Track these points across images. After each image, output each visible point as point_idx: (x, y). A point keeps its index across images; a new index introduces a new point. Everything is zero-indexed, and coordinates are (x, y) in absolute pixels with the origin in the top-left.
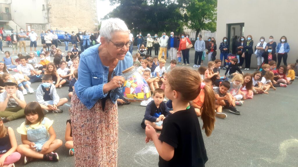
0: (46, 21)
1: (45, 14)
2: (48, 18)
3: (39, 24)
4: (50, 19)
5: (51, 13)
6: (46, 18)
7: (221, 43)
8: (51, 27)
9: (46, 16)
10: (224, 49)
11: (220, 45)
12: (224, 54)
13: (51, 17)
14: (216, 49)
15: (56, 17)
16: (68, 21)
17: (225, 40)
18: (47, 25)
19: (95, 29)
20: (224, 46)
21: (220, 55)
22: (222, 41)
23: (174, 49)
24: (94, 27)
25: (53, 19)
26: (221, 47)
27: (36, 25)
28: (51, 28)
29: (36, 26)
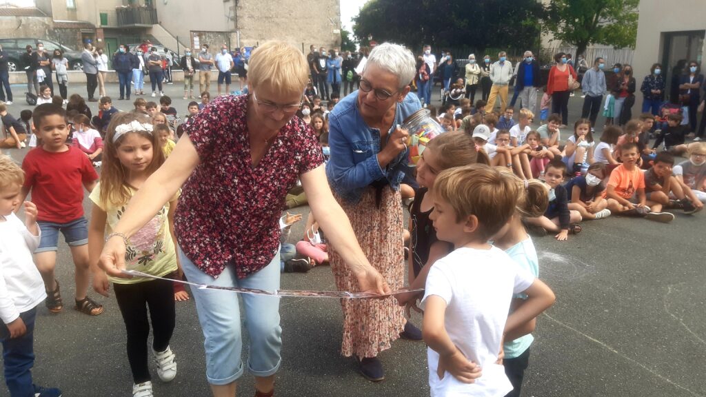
0: (231, 26)
1: (230, 9)
2: (235, 19)
3: (217, 32)
4: (241, 21)
5: (241, 7)
6: (232, 19)
7: (646, 78)
8: (242, 38)
9: (232, 14)
10: (653, 91)
11: (644, 82)
12: (652, 103)
13: (241, 17)
14: (634, 91)
15: (251, 17)
16: (277, 24)
17: (657, 71)
18: (232, 34)
19: (333, 43)
20: (653, 83)
21: (644, 104)
22: (650, 73)
23: (533, 89)
24: (333, 38)
25: (245, 21)
26: (647, 86)
27: (211, 35)
28: (242, 41)
29: (210, 38)
